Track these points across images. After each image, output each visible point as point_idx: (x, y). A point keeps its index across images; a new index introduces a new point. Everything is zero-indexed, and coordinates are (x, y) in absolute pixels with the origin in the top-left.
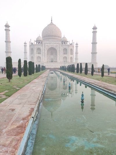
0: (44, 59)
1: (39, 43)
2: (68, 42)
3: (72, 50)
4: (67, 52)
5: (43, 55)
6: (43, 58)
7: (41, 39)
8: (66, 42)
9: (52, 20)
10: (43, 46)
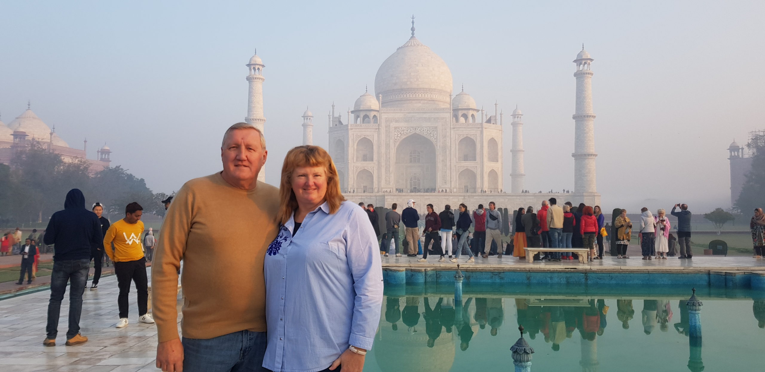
0: (386, 180)
1: (366, 117)
2: (478, 111)
3: (493, 142)
4: (475, 149)
5: (379, 162)
6: (379, 178)
7: (373, 103)
8: (471, 112)
9: (413, 29)
10: (383, 130)
